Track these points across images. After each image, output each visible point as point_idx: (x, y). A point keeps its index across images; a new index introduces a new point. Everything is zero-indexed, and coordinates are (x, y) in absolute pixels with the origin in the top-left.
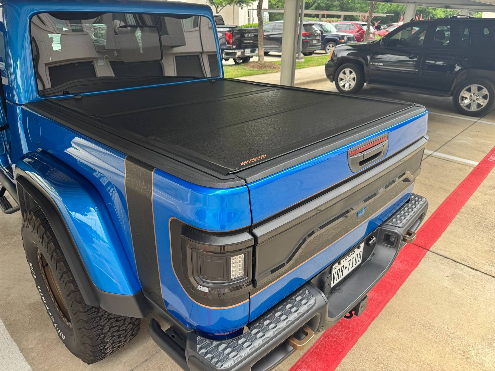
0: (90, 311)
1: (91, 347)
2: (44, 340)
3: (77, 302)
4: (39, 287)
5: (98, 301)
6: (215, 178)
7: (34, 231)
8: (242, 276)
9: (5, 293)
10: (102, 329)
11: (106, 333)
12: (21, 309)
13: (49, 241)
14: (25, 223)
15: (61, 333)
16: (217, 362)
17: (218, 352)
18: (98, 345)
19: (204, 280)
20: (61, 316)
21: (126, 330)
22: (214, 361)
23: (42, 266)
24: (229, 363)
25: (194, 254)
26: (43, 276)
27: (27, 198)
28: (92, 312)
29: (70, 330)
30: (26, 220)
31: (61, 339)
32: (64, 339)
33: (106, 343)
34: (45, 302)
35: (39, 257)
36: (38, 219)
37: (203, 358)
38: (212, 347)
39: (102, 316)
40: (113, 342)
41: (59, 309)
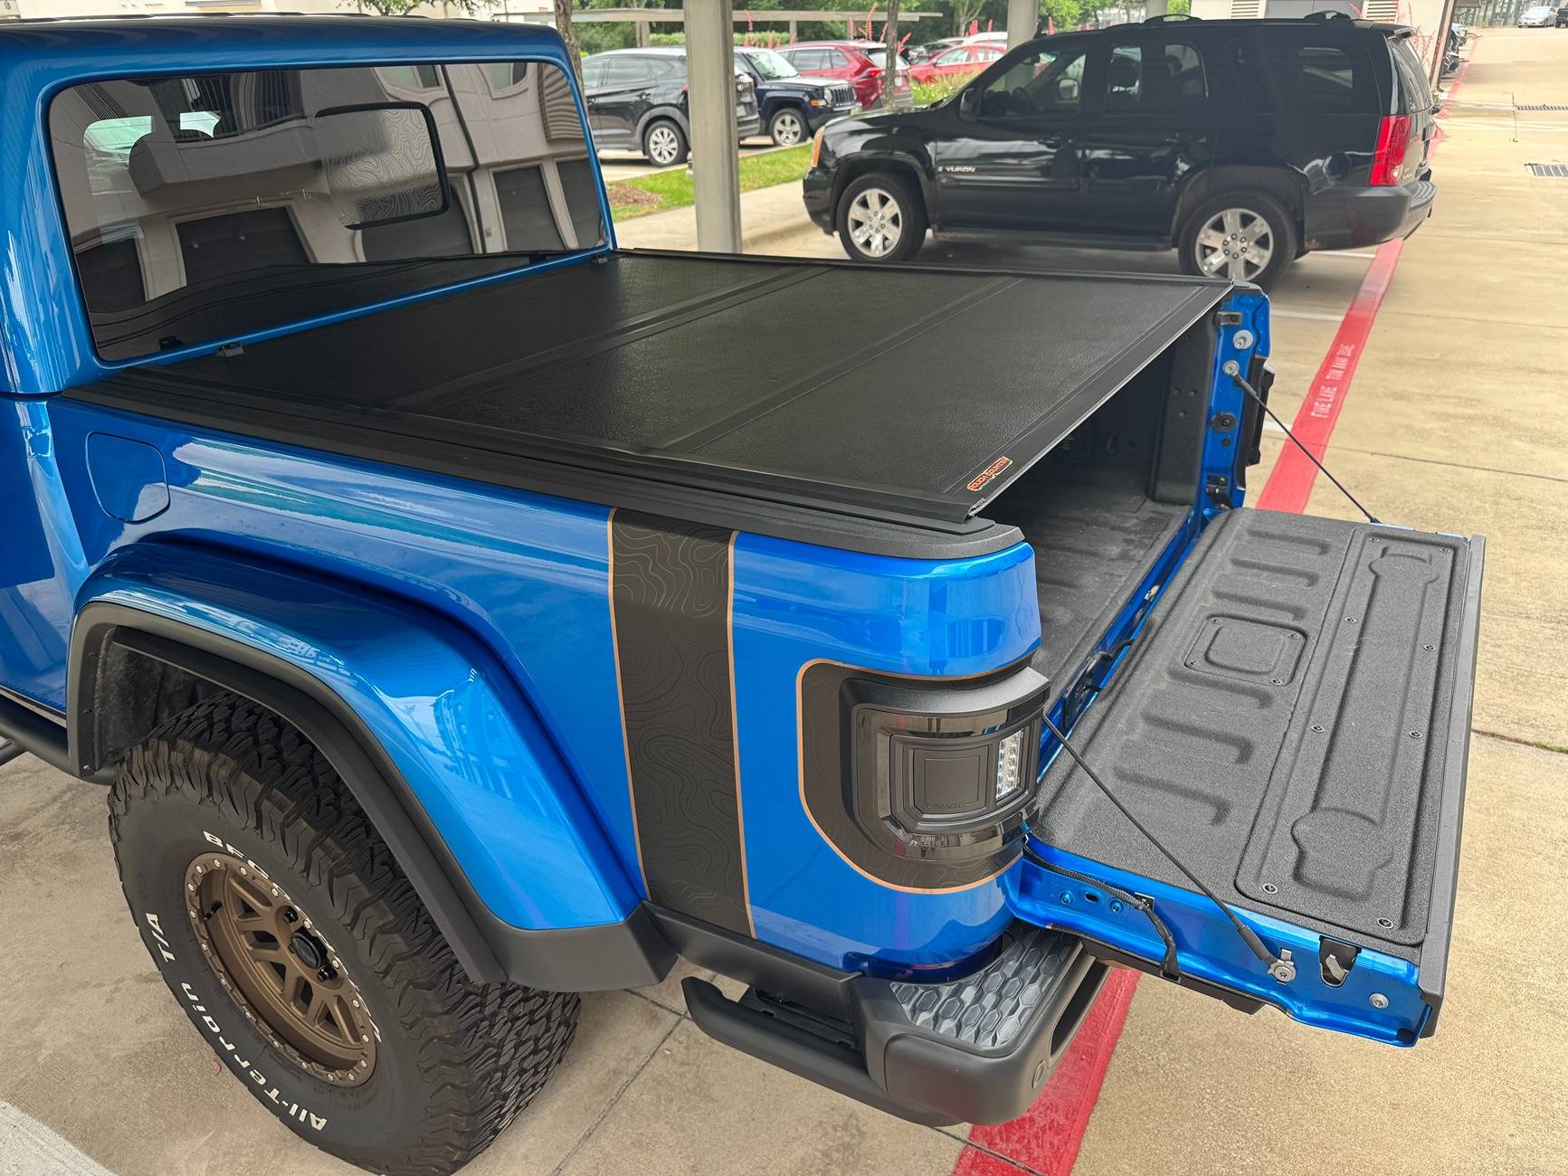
0: (462, 1006)
1: (465, 1119)
2: (229, 1153)
3: (417, 986)
4: (186, 986)
5: (500, 966)
6: (940, 534)
7: (211, 798)
8: (1016, 790)
9: (19, 1042)
10: (498, 1055)
11: (507, 1066)
12: (101, 1077)
13: (287, 817)
14: (154, 780)
15: (304, 1112)
16: (977, 1033)
17: (966, 1010)
18: (487, 1107)
19: (925, 816)
20: (295, 1059)
21: (550, 1048)
22: (967, 1035)
23: (201, 913)
24: (1008, 1029)
25: (899, 748)
26: (204, 946)
27: (103, 702)
28: (468, 1007)
29: (343, 1095)
30: (156, 773)
31: (304, 1131)
32: (319, 1127)
33: (505, 1097)
34: (216, 1029)
35: (191, 887)
36: (222, 757)
37: (933, 1034)
38: (945, 1001)
39: (494, 1014)
40: (521, 1092)
41: (278, 1041)
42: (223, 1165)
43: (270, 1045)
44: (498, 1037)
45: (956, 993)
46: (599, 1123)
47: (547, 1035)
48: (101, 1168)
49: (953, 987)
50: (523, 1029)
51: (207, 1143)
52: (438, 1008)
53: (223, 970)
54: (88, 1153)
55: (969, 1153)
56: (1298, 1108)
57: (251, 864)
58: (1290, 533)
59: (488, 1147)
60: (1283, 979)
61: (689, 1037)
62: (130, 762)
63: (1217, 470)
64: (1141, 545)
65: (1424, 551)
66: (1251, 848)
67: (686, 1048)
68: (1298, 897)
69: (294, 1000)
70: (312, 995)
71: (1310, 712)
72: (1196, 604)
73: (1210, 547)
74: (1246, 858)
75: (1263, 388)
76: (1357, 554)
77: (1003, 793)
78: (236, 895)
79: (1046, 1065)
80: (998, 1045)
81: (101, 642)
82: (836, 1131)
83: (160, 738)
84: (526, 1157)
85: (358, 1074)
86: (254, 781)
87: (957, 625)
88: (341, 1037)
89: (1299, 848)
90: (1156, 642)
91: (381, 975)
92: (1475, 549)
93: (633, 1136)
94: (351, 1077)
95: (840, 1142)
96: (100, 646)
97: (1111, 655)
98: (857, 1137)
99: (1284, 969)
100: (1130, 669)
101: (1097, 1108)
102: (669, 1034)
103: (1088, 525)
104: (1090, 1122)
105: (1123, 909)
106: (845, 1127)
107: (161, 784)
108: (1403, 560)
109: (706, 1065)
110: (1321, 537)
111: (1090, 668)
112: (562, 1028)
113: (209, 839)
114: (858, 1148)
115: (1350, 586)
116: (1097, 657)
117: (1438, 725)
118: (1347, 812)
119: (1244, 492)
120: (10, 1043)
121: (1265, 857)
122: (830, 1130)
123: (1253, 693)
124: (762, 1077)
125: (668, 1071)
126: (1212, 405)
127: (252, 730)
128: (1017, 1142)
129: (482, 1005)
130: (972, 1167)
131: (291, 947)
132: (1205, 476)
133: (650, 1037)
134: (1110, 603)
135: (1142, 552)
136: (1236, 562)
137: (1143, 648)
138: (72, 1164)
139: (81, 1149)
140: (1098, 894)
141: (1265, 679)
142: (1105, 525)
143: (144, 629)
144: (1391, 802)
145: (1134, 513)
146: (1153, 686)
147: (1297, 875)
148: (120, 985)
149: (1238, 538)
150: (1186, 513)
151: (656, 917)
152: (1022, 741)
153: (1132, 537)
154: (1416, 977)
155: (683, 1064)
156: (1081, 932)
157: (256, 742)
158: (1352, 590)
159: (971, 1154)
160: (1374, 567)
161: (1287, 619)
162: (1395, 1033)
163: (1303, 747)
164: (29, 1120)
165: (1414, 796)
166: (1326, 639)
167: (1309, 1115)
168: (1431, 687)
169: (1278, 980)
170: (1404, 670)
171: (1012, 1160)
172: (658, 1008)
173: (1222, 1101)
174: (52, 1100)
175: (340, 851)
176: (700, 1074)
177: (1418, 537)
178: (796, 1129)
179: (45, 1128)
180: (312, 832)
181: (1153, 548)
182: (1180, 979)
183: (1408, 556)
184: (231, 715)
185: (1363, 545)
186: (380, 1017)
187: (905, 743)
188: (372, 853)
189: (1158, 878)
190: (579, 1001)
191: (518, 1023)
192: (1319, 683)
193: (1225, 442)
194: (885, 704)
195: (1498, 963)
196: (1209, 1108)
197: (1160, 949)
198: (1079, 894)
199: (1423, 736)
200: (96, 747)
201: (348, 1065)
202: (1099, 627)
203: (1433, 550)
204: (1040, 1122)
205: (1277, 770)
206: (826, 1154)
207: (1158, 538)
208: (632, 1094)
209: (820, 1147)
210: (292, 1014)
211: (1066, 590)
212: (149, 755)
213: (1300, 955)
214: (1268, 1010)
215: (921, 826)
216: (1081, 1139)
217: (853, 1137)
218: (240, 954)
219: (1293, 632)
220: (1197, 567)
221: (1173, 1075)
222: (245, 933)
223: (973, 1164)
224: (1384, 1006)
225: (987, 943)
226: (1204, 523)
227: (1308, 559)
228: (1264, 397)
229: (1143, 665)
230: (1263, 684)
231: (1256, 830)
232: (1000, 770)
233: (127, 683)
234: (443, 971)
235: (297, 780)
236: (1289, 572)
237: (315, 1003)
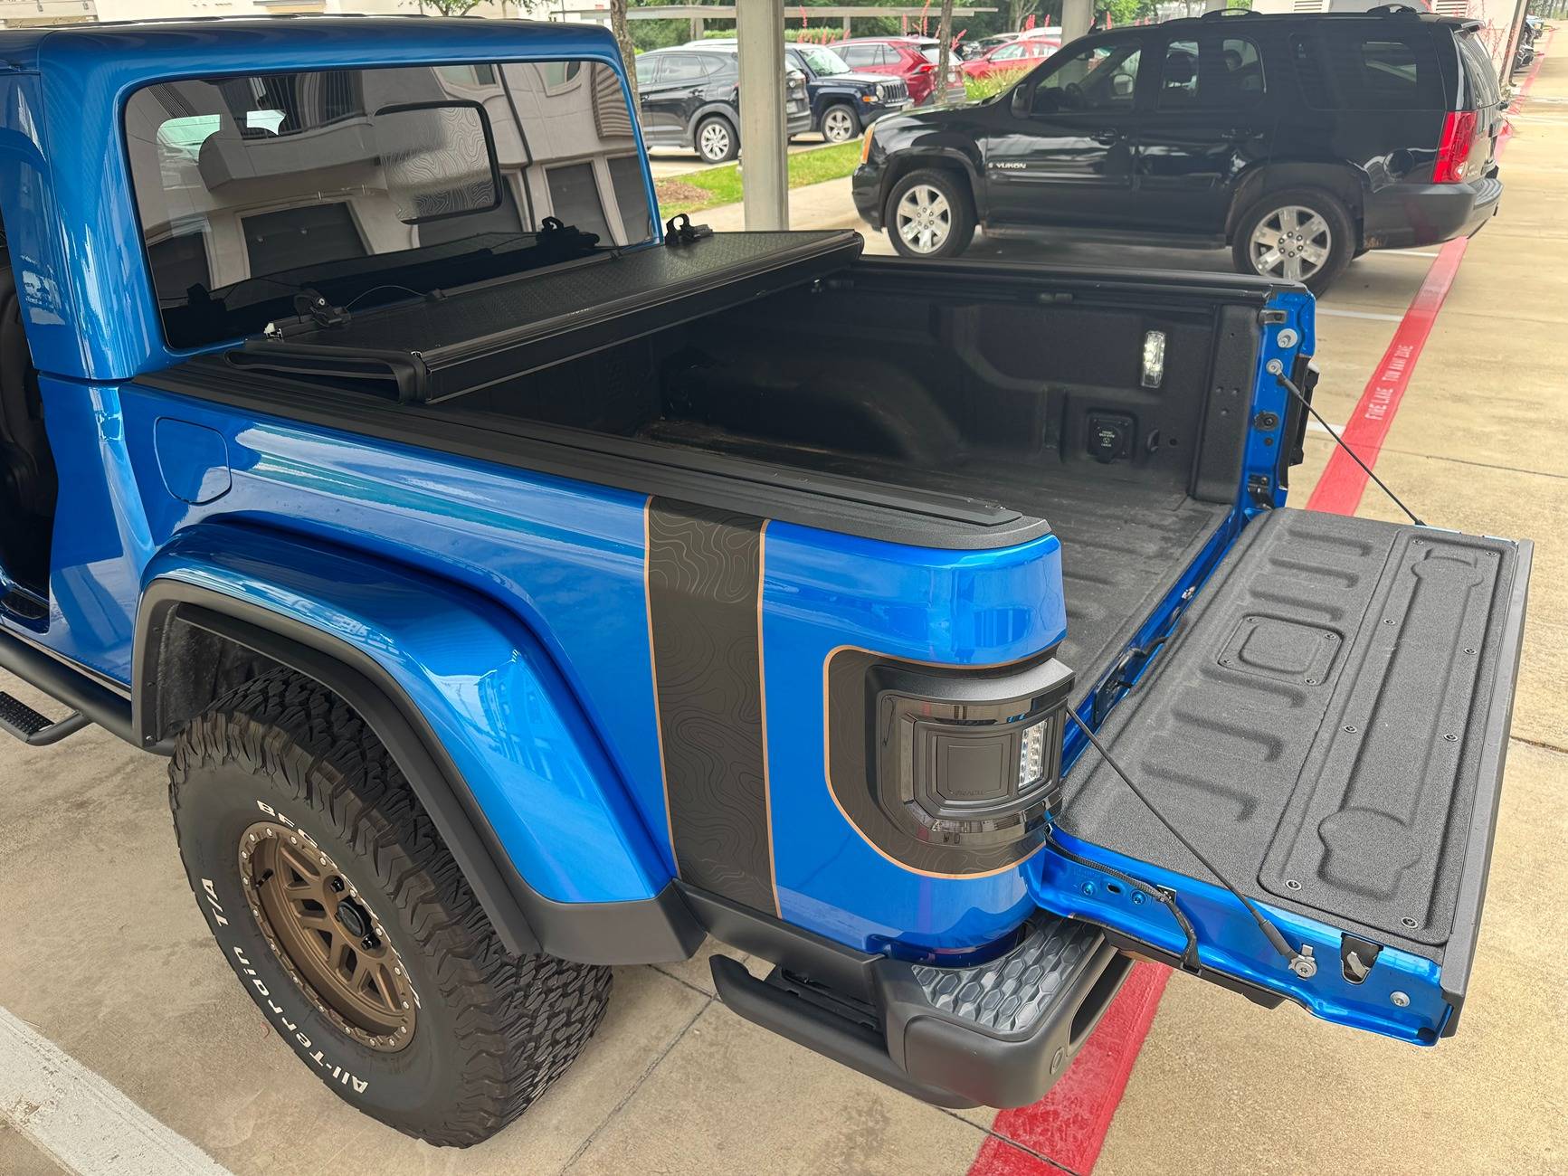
0: (498, 976)
1: (499, 1085)
2: (275, 1112)
3: (456, 955)
4: (238, 950)
5: (536, 937)
6: (967, 525)
7: (264, 769)
8: (1039, 780)
9: (80, 999)
10: (531, 1026)
11: (541, 1036)
12: (157, 1036)
13: (336, 788)
14: (212, 751)
15: (347, 1075)
16: (996, 1018)
17: (985, 996)
18: (520, 1075)
19: (948, 802)
20: (339, 1023)
21: (582, 1021)
22: (987, 1018)
23: (253, 880)
24: (1027, 1014)
25: (923, 735)
26: (256, 912)
27: (166, 675)
28: (505, 976)
29: (384, 1060)
30: (214, 744)
31: (346, 1093)
32: (361, 1090)
33: (538, 1067)
34: (265, 993)
35: (244, 855)
36: (276, 729)
37: (952, 1016)
38: (965, 985)
39: (529, 985)
40: (553, 1063)
41: (323, 1005)
42: (269, 1123)
43: (315, 1009)
44: (532, 1007)
45: (977, 978)
46: (629, 1098)
47: (579, 1008)
48: (155, 1121)
49: (974, 972)
50: (555, 1001)
51: (255, 1102)
52: (474, 976)
53: (273, 936)
54: (143, 1106)
55: (992, 1143)
56: (1327, 1112)
57: (301, 833)
58: (1332, 534)
59: (520, 1114)
60: (1303, 974)
61: (718, 1018)
62: (190, 733)
63: (1259, 469)
64: (1179, 543)
65: (1469, 555)
66: (1276, 844)
67: (715, 1029)
68: (1323, 895)
69: (340, 967)
70: (356, 962)
71: (1343, 712)
72: (1233, 603)
73: (1250, 546)
74: (1271, 854)
75: (1307, 387)
76: (1399, 555)
77: (1026, 782)
78: (288, 864)
79: (1064, 1050)
80: (1016, 1030)
81: (165, 617)
82: (860, 1115)
83: (217, 711)
84: (557, 1128)
85: (398, 1039)
86: (305, 753)
87: (983, 614)
88: (382, 1003)
89: (1325, 846)
90: (1190, 639)
91: (422, 944)
92: (1523, 553)
93: (662, 1112)
94: (392, 1042)
95: (865, 1127)
96: (164, 622)
97: (1145, 652)
98: (881, 1123)
99: (1305, 965)
100: (1163, 665)
101: (1122, 1104)
102: (698, 1015)
103: (1126, 522)
104: (1114, 1118)
105: (1145, 899)
106: (870, 1113)
107: (218, 754)
108: (1446, 563)
109: (734, 1046)
110: (1363, 539)
111: (1122, 664)
112: (594, 1003)
113: (262, 808)
114: (883, 1134)
115: (1391, 588)
116: (1131, 653)
117: (1474, 728)
118: (1376, 812)
119: (1287, 492)
120: (73, 1000)
121: (1289, 854)
122: (854, 1114)
123: (1285, 692)
124: (789, 1060)
125: (697, 1051)
126: (1255, 404)
127: (304, 704)
128: (1041, 1134)
129: (517, 976)
130: (995, 1156)
131: (338, 916)
132: (1247, 474)
133: (680, 1018)
134: (1145, 600)
135: (1180, 550)
136: (1275, 562)
137: (1176, 646)
138: (128, 1117)
139: (137, 1103)
140: (1121, 885)
141: (1299, 678)
142: (1144, 522)
143: (206, 606)
144: (1422, 804)
145: (1171, 509)
146: (1184, 683)
147: (1322, 873)
148: (176, 949)
149: (1279, 538)
150: (1226, 512)
151: (684, 893)
152: (1046, 731)
153: (1171, 535)
154: (1437, 976)
155: (711, 1045)
156: (1102, 922)
157: (308, 716)
158: (1393, 593)
159: (994, 1144)
160: (1417, 570)
161: (1325, 619)
162: (1416, 1032)
163: (1334, 746)
164: (89, 1073)
165: (1446, 799)
166: (1363, 640)
167: (1338, 1121)
168: (1469, 690)
169: (1299, 976)
170: (1442, 673)
171: (1034, 1152)
172: (688, 989)
173: (1250, 1102)
174: (111, 1055)
175: (386, 823)
176: (728, 1055)
177: (1464, 540)
178: (822, 1113)
179: (104, 1081)
180: (359, 803)
181: (1192, 547)
182: (1200, 971)
183: (1453, 559)
184: (285, 690)
185: (1406, 548)
186: (420, 982)
187: (929, 729)
188: (416, 826)
189: (1180, 871)
190: (611, 976)
191: (552, 995)
192: (1354, 684)
193: (1268, 442)
194: (910, 691)
195: (1540, 976)
196: (1236, 1109)
197: (1181, 942)
198: (1102, 885)
199: (1458, 739)
200: (158, 718)
201: (389, 1031)
202: (1133, 624)
203: (1479, 553)
204: (1065, 1115)
205: (1306, 768)
206: (849, 1137)
207: (1196, 537)
208: (662, 1071)
209: (844, 1130)
210: (337, 980)
211: (1101, 586)
212: (208, 726)
213: (1321, 951)
214: (1288, 1005)
215: (943, 812)
216: (1105, 1134)
217: (877, 1122)
218: (289, 921)
219: (1329, 633)
220: (1236, 566)
221: (1200, 1075)
222: (294, 901)
223: (995, 1154)
224: (1405, 1005)
225: (1009, 930)
226: (1245, 522)
227: (1349, 560)
228: (1308, 397)
229: (1175, 662)
230: (1297, 684)
231: (1282, 827)
232: (1022, 759)
233: (188, 658)
234: (481, 942)
235: (346, 754)
236: (1329, 573)
237: (359, 971)
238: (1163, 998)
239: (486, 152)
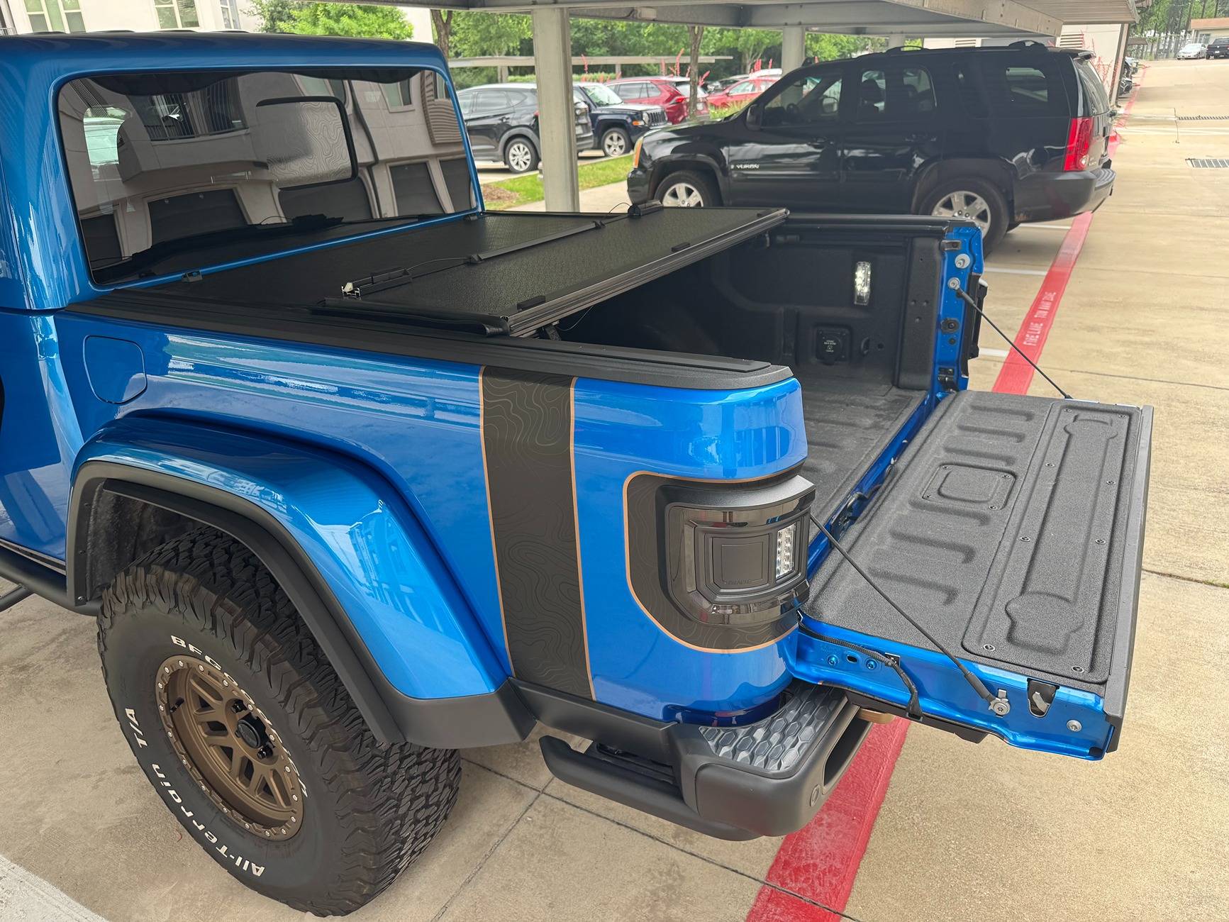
0: (370, 765)
1: (372, 857)
2: (188, 899)
3: (335, 749)
4: (156, 767)
5: (400, 731)
6: (729, 372)
7: (177, 609)
8: (791, 572)
9: (24, 819)
10: (397, 806)
11: (405, 815)
12: (89, 844)
13: (235, 620)
14: (134, 599)
15: (247, 863)
16: (766, 761)
17: (757, 745)
18: (389, 848)
19: (722, 591)
20: (239, 821)
21: (438, 804)
22: (759, 761)
23: (168, 707)
24: (790, 758)
25: (701, 537)
26: (170, 734)
27: (94, 545)
28: (374, 767)
29: (277, 847)
30: (134, 592)
31: (246, 879)
32: (259, 874)
33: (404, 842)
34: (179, 800)
35: (160, 685)
36: (186, 576)
37: (732, 762)
38: (741, 738)
39: (395, 773)
40: (416, 839)
41: (227, 807)
42: (183, 908)
43: (220, 811)
44: (398, 791)
45: (750, 733)
46: (476, 872)
47: (435, 793)
48: (89, 911)
49: (747, 729)
50: (416, 787)
51: (171, 892)
52: (351, 766)
53: (185, 753)
54: (78, 900)
55: (766, 890)
56: (1023, 853)
57: (208, 659)
58: (1003, 407)
59: (390, 884)
60: (1000, 713)
61: (546, 807)
62: (115, 586)
63: (947, 363)
64: (888, 418)
65: (1107, 417)
66: (974, 619)
67: (544, 816)
68: (1012, 653)
69: (239, 775)
70: (253, 771)
71: (1019, 527)
72: (931, 456)
73: (942, 417)
74: (971, 626)
75: (979, 298)
76: (1054, 420)
77: (782, 574)
78: (196, 693)
79: (818, 791)
80: (782, 769)
81: (94, 493)
82: (661, 875)
83: (137, 566)
84: (419, 899)
85: (289, 828)
86: (210, 593)
87: (743, 433)
88: (275, 803)
89: (1011, 619)
90: (900, 482)
91: (307, 741)
92: (1146, 416)
93: (503, 882)
94: (284, 831)
95: (665, 884)
96: (93, 499)
97: (867, 497)
98: (678, 880)
99: (1001, 705)
100: (880, 501)
101: (866, 856)
102: (530, 806)
103: (847, 405)
104: (861, 866)
105: (876, 666)
106: (669, 873)
107: (138, 601)
108: (1090, 423)
109: (560, 828)
110: (1026, 409)
111: (851, 502)
112: (447, 790)
113: (175, 642)
114: (680, 888)
115: (1049, 442)
116: (856, 496)
117: (1117, 533)
118: (1048, 595)
119: (967, 379)
120: (19, 820)
121: (985, 626)
122: (656, 874)
123: (975, 515)
124: (604, 836)
125: (530, 833)
126: (941, 313)
127: (209, 556)
128: (803, 882)
129: (385, 765)
130: (768, 901)
131: (238, 734)
132: (938, 367)
133: (517, 808)
134: (865, 458)
135: (889, 423)
136: (961, 428)
137: (890, 487)
138: (66, 909)
139: (73, 897)
140: (858, 656)
141: (984, 506)
142: (861, 405)
143: (128, 480)
144: (1082, 588)
145: (882, 396)
146: (898, 512)
147: (1010, 638)
148: (104, 776)
149: (964, 411)
150: (923, 396)
151: (518, 688)
152: (795, 533)
153: (882, 412)
154: (1101, 705)
155: (541, 828)
156: (845, 686)
157: (212, 565)
158: (1051, 445)
159: (768, 891)
160: (1068, 429)
161: (1002, 465)
162: (1088, 751)
163: (1014, 551)
164: (32, 877)
165: (1100, 583)
166: (1031, 478)
167: (1032, 859)
168: (1112, 509)
169: (997, 714)
170: (1091, 498)
171: (800, 896)
172: (521, 786)
173: (964, 849)
174: (50, 862)
175: (276, 644)
176: (555, 835)
177: (1101, 408)
178: (631, 875)
179: (45, 882)
180: (256, 630)
181: (898, 420)
182: (922, 718)
183: (1094, 421)
184: (193, 547)
185: (1059, 414)
186: (307, 776)
187: (706, 532)
188: (301, 647)
189: (903, 641)
190: (460, 769)
191: (413, 781)
192: (1026, 508)
193: (952, 342)
194: (690, 502)
195: (1178, 744)
196: (953, 854)
197: (905, 696)
198: (842, 656)
199: (1106, 542)
200: (88, 581)
201: (280, 824)
202: (857, 474)
203: (1113, 416)
204: (822, 866)
205: (994, 567)
206: (654, 893)
207: (901, 413)
208: (502, 850)
209: (649, 888)
210: (237, 787)
211: (831, 449)
212: (130, 578)
213: (1012, 692)
214: (990, 738)
215: (719, 598)
216: (854, 879)
217: (675, 880)
218: (197, 740)
219: (1006, 474)
220: (932, 431)
221: (925, 831)
222: (201, 723)
223: (769, 899)
224: (1079, 730)
225: (773, 697)
226: (938, 402)
227: (1019, 424)
228: (980, 305)
229: (890, 498)
230: (983, 509)
231: (978, 608)
232: (778, 555)
233: (113, 530)
234: (355, 738)
235: (243, 592)
236: (1003, 433)
237: (256, 777)
238: (893, 774)
239: (344, 137)
